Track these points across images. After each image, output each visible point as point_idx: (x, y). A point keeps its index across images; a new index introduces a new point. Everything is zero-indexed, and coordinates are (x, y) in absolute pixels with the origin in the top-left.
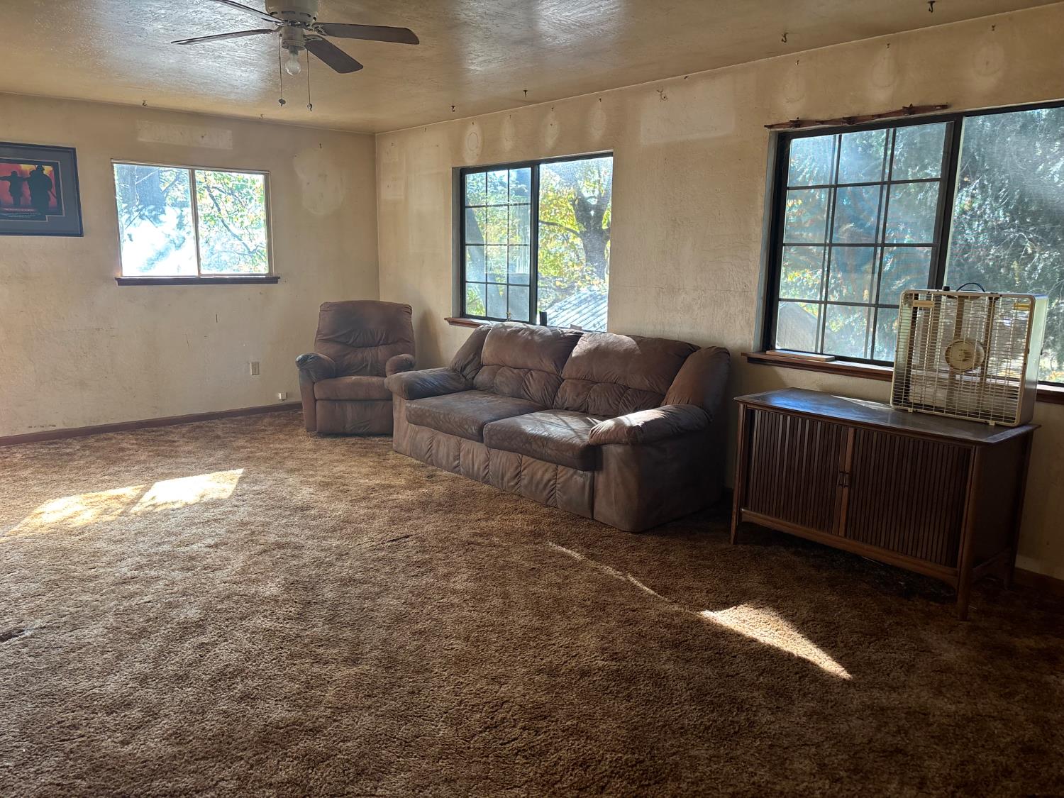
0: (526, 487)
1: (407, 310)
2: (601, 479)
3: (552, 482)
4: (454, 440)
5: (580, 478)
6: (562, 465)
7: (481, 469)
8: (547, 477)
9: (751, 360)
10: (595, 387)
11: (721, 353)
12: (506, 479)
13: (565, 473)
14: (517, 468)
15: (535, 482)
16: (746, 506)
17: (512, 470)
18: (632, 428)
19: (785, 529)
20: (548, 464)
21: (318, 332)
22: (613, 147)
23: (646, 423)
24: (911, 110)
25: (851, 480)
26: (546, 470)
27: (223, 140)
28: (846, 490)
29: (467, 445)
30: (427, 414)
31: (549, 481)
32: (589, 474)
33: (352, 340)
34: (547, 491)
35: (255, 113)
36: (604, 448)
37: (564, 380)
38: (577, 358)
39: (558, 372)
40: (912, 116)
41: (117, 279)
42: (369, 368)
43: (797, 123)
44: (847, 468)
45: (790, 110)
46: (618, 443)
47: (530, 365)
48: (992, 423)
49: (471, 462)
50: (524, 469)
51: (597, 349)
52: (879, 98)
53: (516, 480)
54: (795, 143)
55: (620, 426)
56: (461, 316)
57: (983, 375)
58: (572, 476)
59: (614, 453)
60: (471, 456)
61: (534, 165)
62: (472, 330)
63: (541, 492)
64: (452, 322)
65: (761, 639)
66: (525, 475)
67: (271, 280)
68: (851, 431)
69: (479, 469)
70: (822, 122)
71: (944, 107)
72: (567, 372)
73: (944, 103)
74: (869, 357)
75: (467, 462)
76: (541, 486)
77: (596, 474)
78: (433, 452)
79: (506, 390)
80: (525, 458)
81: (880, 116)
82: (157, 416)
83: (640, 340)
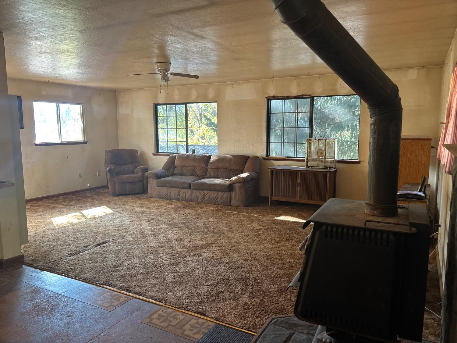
0: (207, 200)
1: (136, 151)
2: (233, 193)
3: (217, 197)
4: (177, 190)
5: (226, 194)
6: (220, 191)
7: (189, 197)
8: (215, 196)
9: (264, 159)
10: (220, 170)
11: (257, 158)
12: (199, 199)
13: (220, 194)
14: (204, 195)
15: (210, 198)
16: (272, 196)
17: (201, 196)
18: (243, 178)
19: (284, 200)
20: (215, 192)
21: (106, 161)
22: (217, 100)
23: (246, 176)
24: (302, 95)
25: (300, 185)
26: (214, 194)
27: (69, 93)
28: (299, 187)
29: (182, 191)
30: (167, 183)
31: (216, 197)
32: (229, 193)
33: (119, 163)
34: (215, 200)
35: (84, 85)
36: (234, 185)
37: (208, 169)
38: (213, 162)
39: (206, 167)
40: (303, 97)
41: (35, 144)
42: (126, 172)
43: (274, 97)
44: (299, 182)
45: (271, 93)
46: (239, 183)
47: (196, 166)
48: (329, 168)
49: (185, 195)
50: (206, 195)
51: (219, 159)
52: (294, 92)
53: (203, 199)
54: (272, 101)
55: (239, 178)
56: (157, 152)
57: (325, 158)
58: (224, 194)
59: (237, 186)
60: (185, 194)
61: (186, 104)
62: (168, 157)
63: (213, 200)
64: (154, 155)
65: (291, 220)
66: (207, 197)
67: (84, 143)
68: (299, 173)
69: (188, 197)
70: (281, 97)
71: (310, 95)
72: (209, 166)
73: (310, 94)
74: (295, 156)
75: (183, 196)
76: (213, 199)
77: (231, 192)
78: (168, 195)
79: (188, 174)
80: (206, 192)
81: (295, 96)
82: (48, 195)
83: (233, 156)
